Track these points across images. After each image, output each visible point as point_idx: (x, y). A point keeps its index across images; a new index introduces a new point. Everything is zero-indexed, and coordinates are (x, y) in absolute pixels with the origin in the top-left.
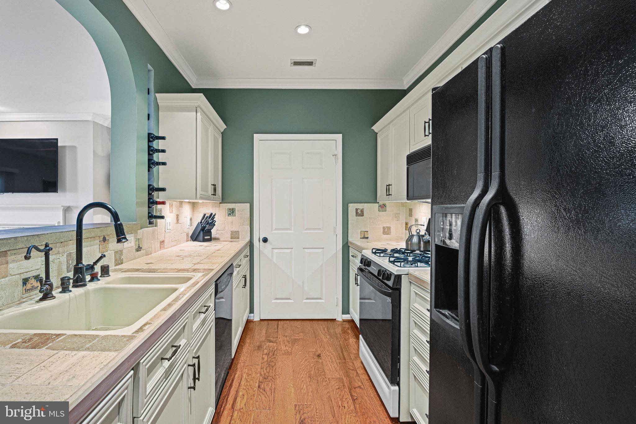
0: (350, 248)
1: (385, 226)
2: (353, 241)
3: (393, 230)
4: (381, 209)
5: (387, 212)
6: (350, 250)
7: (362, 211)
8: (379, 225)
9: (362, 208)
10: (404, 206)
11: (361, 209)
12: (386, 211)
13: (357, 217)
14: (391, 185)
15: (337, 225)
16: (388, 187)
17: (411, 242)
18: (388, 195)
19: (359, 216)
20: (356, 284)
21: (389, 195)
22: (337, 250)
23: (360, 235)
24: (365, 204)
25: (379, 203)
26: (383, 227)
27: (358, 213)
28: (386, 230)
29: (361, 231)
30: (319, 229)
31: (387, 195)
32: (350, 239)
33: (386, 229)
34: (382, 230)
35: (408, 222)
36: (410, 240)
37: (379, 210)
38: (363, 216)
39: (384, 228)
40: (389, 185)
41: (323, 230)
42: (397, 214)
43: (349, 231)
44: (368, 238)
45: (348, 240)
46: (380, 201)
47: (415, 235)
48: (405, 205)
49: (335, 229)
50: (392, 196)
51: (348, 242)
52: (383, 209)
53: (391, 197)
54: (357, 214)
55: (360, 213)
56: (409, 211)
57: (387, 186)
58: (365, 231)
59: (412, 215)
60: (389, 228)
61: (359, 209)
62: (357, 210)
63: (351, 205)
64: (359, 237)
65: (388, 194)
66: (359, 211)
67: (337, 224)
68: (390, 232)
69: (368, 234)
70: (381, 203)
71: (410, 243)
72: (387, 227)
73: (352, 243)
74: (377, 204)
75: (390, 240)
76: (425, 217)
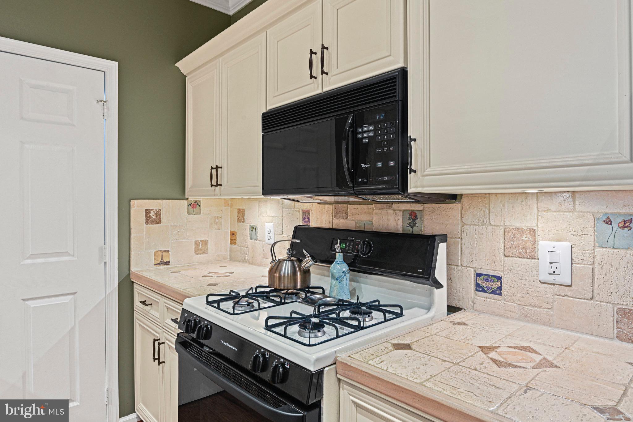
0: (135, 285)
1: (199, 239)
2: (141, 271)
3: (211, 246)
4: (191, 210)
5: (202, 214)
6: (135, 290)
7: (158, 214)
8: (188, 239)
9: (157, 208)
10: (228, 204)
11: (156, 210)
12: (200, 213)
13: (148, 225)
14: (221, 167)
15: (107, 244)
16: (214, 171)
17: (280, 274)
18: (215, 186)
19: (152, 224)
20: (155, 359)
21: (218, 185)
22: (107, 293)
23: (155, 259)
24: (164, 201)
25: (187, 199)
26: (195, 242)
27: (150, 217)
28: (200, 247)
29: (156, 252)
30: (66, 253)
31: (212, 185)
32: (133, 269)
33: (200, 245)
34: (194, 247)
35: (236, 231)
36: (276, 270)
37: (188, 213)
38: (160, 222)
39: (197, 243)
40: (217, 167)
41: (73, 256)
42: (218, 217)
43: (133, 253)
44: (169, 262)
45: (129, 270)
46: (191, 196)
47: (284, 260)
48: (230, 203)
49: (102, 251)
50: (222, 187)
51: (130, 273)
52: (195, 210)
53: (220, 189)
54: (148, 220)
55: (154, 217)
56: (239, 212)
57: (212, 168)
58: (165, 251)
59: (244, 219)
60: (205, 242)
61: (152, 210)
62: (148, 211)
63: (135, 203)
64: (153, 263)
65: (214, 183)
66: (152, 214)
67: (107, 241)
68: (207, 250)
69: (169, 257)
70: (192, 199)
71: (277, 275)
72: (201, 241)
73: (139, 277)
74: (185, 202)
75: (207, 263)
76: (272, 224)
